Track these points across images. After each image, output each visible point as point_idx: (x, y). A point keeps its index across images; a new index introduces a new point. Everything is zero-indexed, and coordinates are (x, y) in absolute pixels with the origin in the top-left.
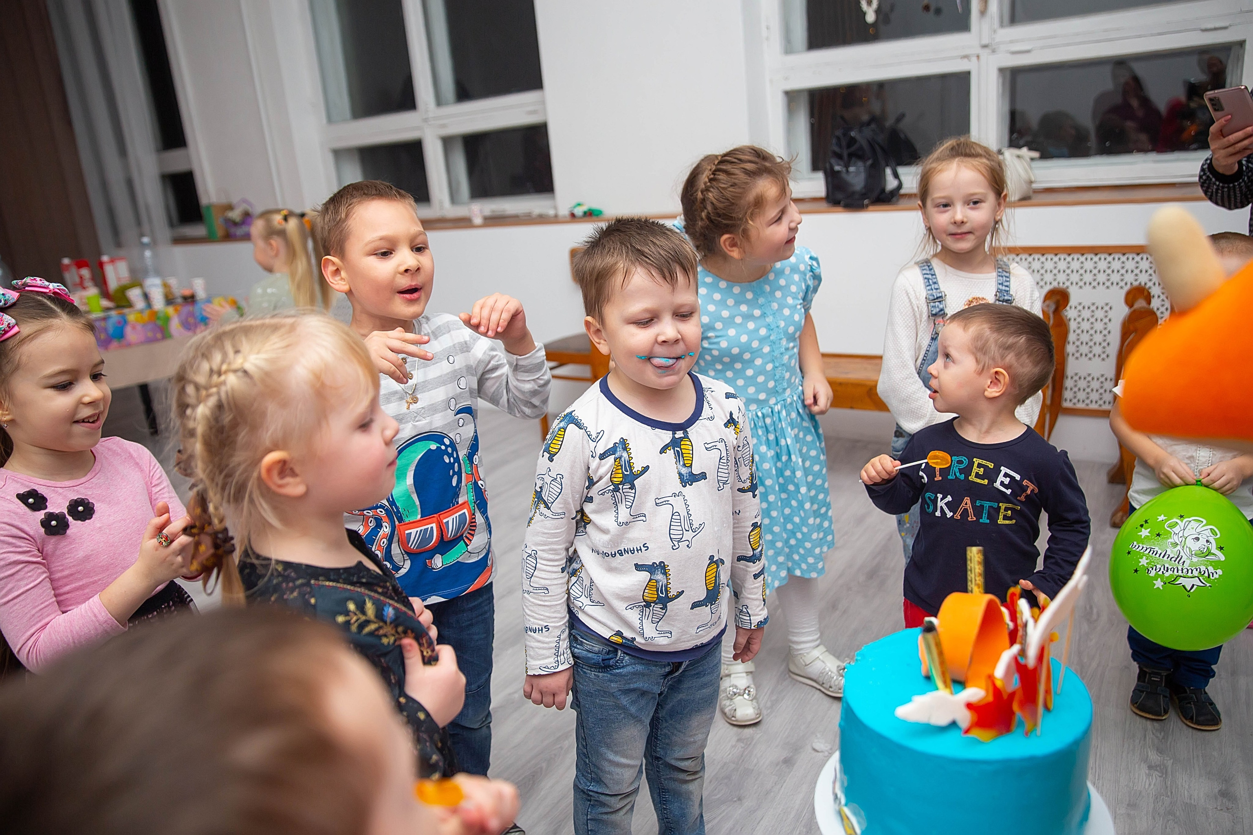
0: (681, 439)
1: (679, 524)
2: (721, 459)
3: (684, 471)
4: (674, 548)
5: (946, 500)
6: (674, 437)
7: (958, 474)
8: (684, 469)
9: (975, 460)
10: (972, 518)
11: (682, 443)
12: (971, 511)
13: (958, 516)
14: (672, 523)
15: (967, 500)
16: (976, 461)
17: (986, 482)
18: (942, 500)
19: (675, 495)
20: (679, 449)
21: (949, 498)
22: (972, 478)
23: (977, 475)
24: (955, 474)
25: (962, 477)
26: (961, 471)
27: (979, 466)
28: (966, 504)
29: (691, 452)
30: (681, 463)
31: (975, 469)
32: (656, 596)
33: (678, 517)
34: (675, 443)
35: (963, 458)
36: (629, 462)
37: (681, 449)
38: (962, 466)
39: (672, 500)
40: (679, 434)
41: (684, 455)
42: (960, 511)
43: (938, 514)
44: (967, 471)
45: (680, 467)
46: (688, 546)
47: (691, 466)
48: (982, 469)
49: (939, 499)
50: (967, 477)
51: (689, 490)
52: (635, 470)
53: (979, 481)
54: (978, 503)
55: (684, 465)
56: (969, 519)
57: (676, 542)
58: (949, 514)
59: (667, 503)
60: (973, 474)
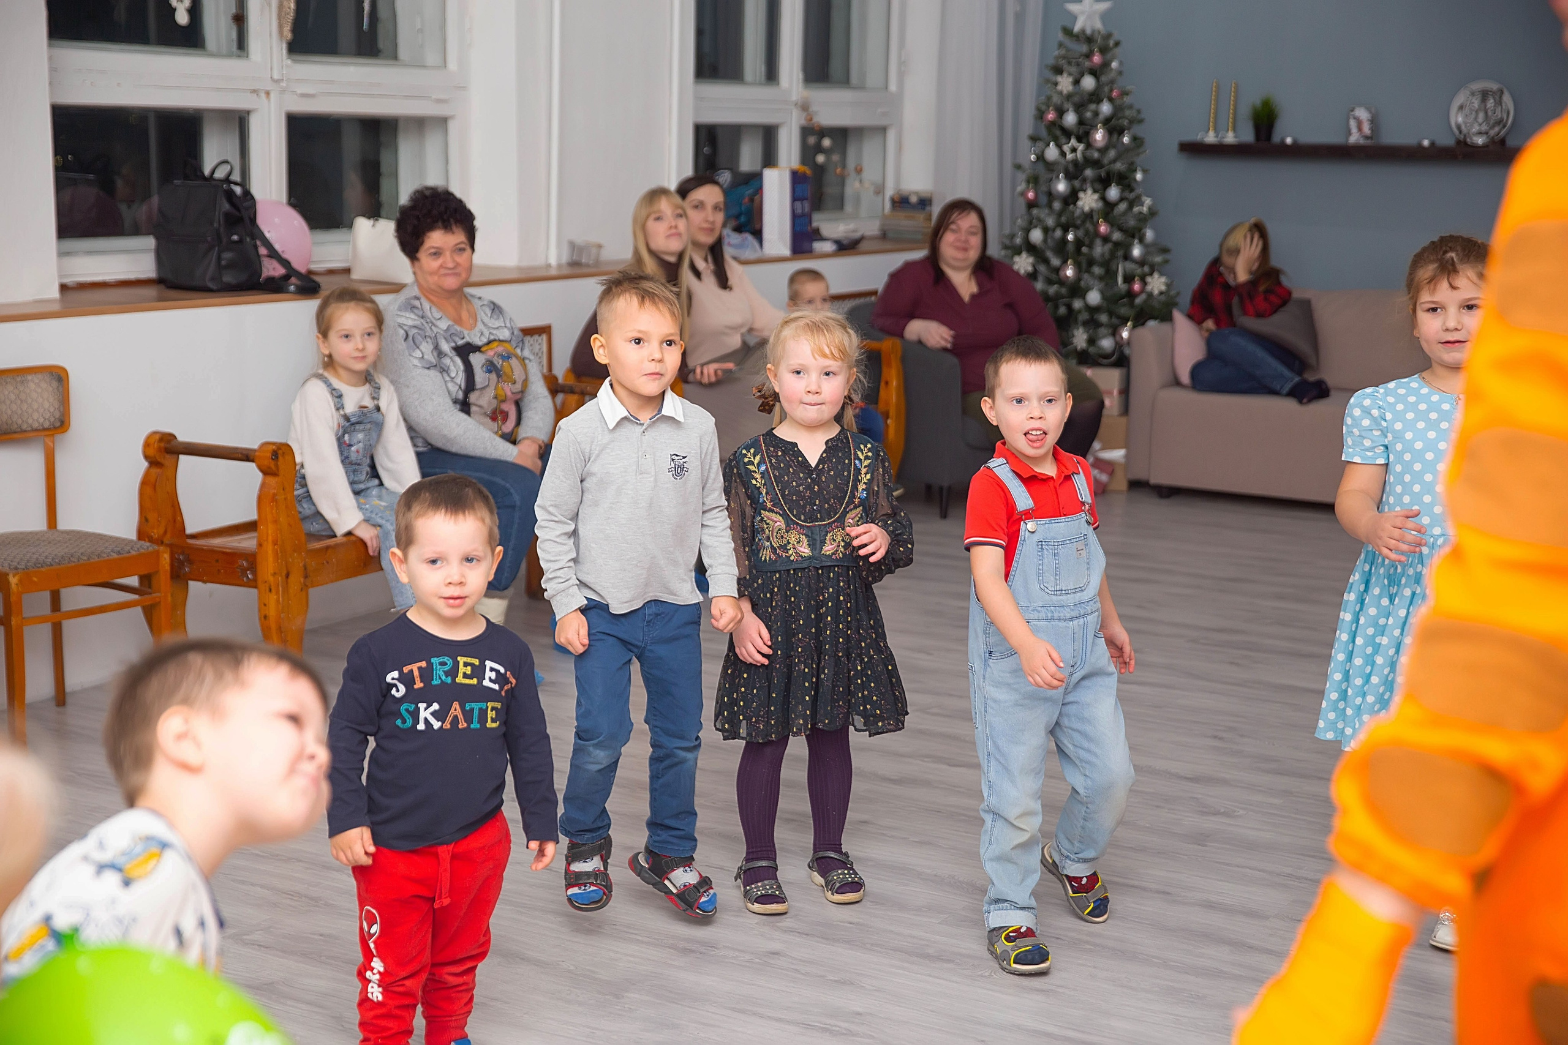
5: (432, 709)
7: (444, 678)
9: (459, 658)
10: (462, 725)
12: (461, 717)
13: (447, 726)
15: (456, 705)
16: (461, 660)
17: (475, 681)
18: (426, 709)
21: (436, 706)
22: (460, 679)
23: (465, 676)
24: (440, 678)
25: (449, 680)
26: (447, 674)
27: (466, 664)
28: (456, 710)
31: (462, 669)
35: (446, 659)
38: (447, 668)
42: (449, 719)
43: (421, 726)
44: (453, 672)
48: (469, 668)
49: (422, 710)
50: (454, 680)
53: (467, 681)
54: (468, 707)
56: (460, 726)
58: (437, 725)
60: (460, 675)
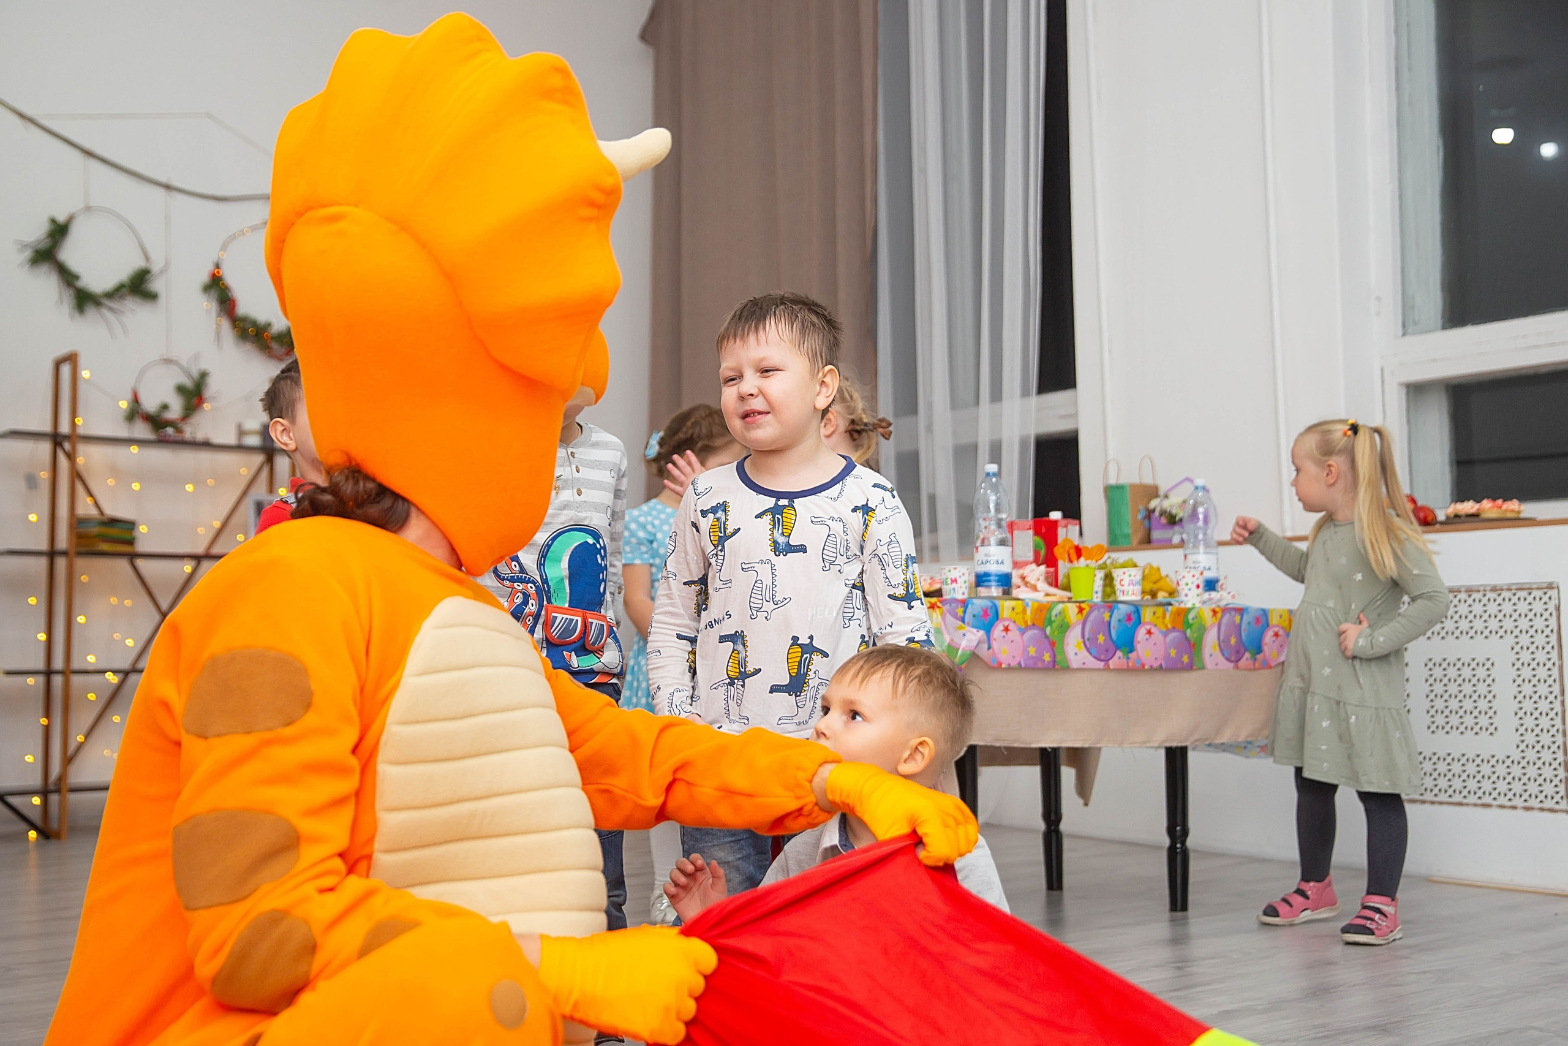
0: (785, 507)
1: (760, 593)
2: (829, 536)
3: (781, 540)
4: (753, 617)
6: (776, 504)
8: (781, 538)
11: (785, 511)
14: (754, 591)
19: (762, 562)
20: (780, 517)
29: (793, 521)
30: (780, 531)
32: (738, 671)
33: (760, 586)
34: (776, 511)
36: (724, 524)
37: (782, 517)
39: (758, 567)
40: (783, 502)
41: (784, 523)
45: (777, 535)
46: (766, 618)
47: (789, 536)
51: (781, 561)
52: (728, 531)
55: (783, 533)
57: (755, 611)
59: (752, 569)
